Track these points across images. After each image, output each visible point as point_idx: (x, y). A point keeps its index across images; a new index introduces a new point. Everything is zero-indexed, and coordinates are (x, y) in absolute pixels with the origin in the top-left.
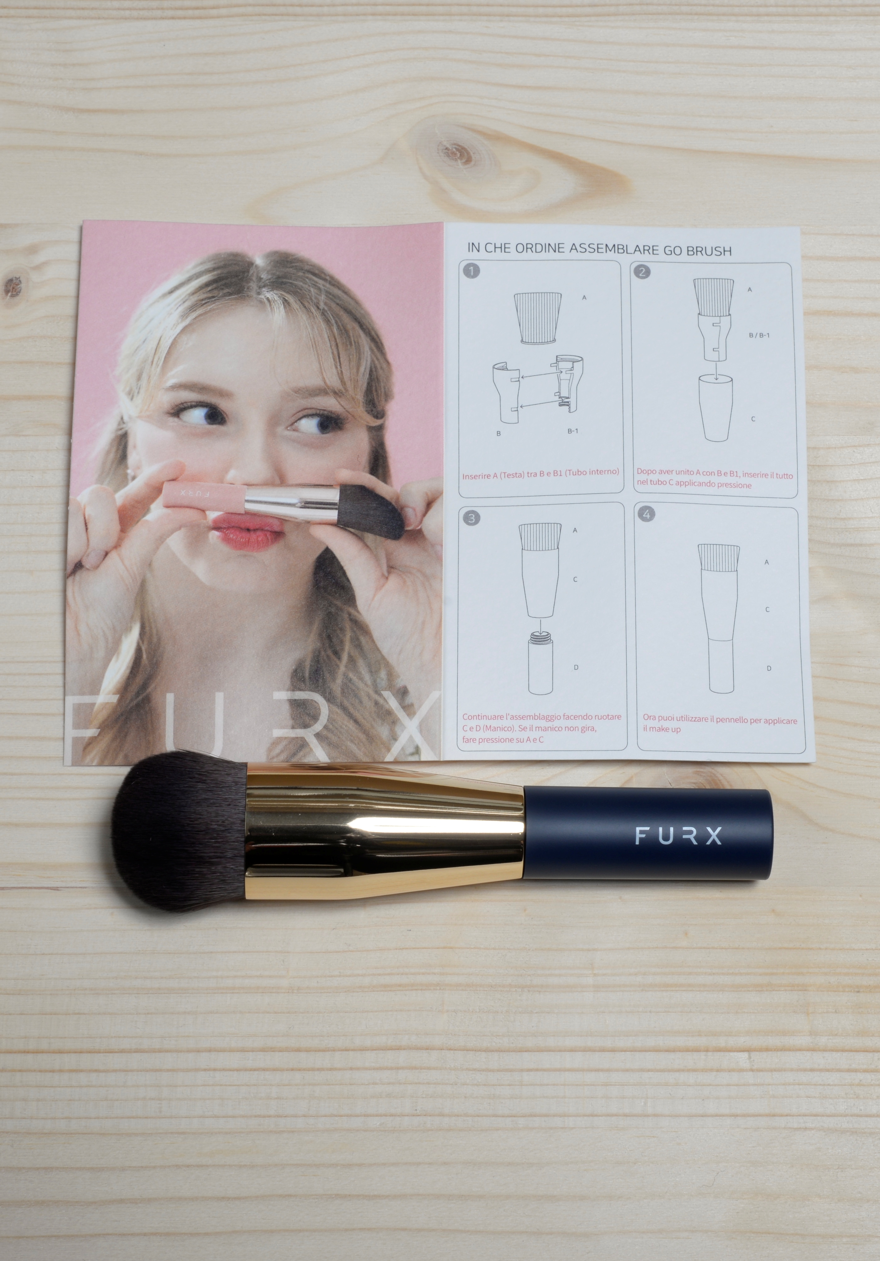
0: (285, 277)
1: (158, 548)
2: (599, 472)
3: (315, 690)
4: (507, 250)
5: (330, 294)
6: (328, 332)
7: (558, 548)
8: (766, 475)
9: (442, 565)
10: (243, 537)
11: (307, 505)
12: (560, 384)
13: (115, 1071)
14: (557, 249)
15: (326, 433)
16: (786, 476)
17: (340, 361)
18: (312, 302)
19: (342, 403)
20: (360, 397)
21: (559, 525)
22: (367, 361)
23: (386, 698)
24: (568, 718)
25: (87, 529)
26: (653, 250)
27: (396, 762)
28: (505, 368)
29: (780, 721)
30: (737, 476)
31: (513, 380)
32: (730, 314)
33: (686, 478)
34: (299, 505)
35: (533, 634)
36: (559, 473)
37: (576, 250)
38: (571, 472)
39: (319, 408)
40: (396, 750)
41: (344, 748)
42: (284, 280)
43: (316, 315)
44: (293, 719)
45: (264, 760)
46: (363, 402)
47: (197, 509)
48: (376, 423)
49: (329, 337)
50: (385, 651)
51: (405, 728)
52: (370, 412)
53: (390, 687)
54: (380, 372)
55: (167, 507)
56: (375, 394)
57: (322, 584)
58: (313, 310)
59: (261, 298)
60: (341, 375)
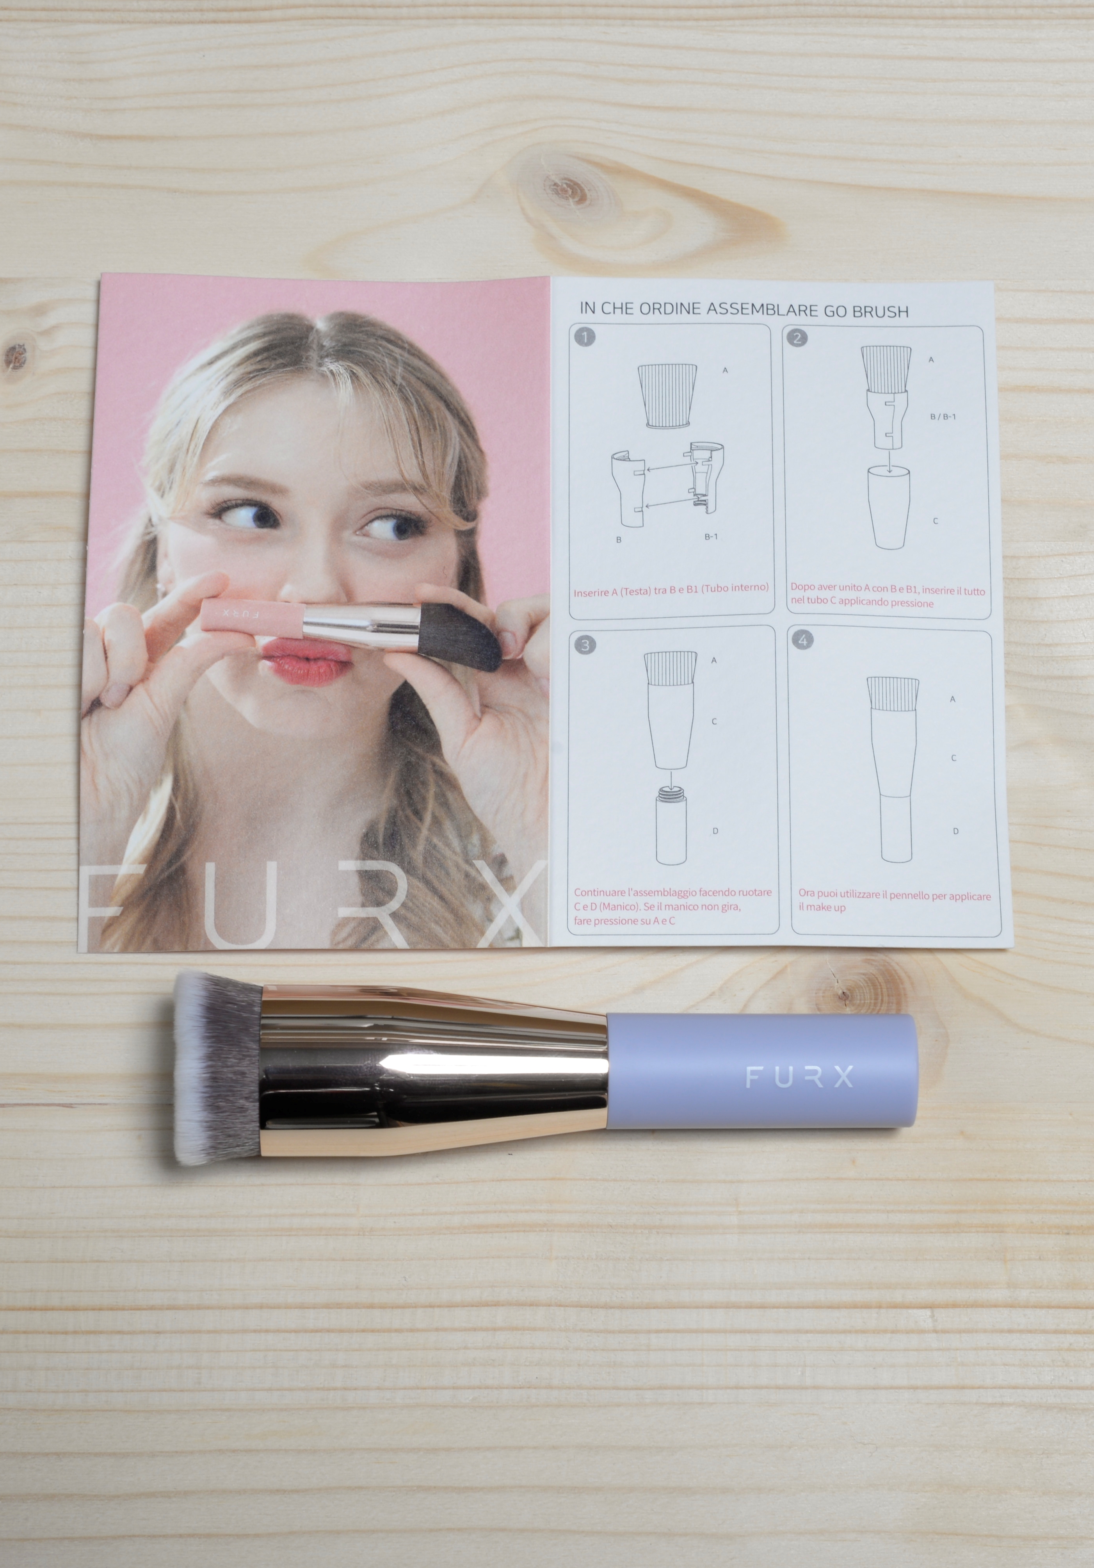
0: (352, 344)
1: (195, 682)
2: (743, 588)
3: (390, 858)
4: (629, 311)
5: (409, 365)
6: (407, 412)
7: (693, 683)
8: (951, 591)
9: (548, 704)
10: (300, 668)
11: (380, 628)
12: (695, 478)
13: (143, 1332)
14: (692, 309)
15: (404, 539)
16: (977, 592)
17: (421, 449)
18: (387, 376)
19: (423, 501)
20: (446, 494)
21: (694, 655)
23: (479, 869)
24: (707, 893)
25: (106, 658)
26: (811, 310)
27: (492, 949)
28: (626, 459)
29: (969, 897)
30: (915, 592)
31: (636, 473)
32: (906, 391)
33: (851, 595)
34: (371, 628)
35: (661, 790)
36: (694, 589)
37: (715, 310)
38: (709, 587)
39: (394, 508)
40: (491, 933)
41: (426, 931)
42: (352, 348)
43: (391, 392)
44: (364, 895)
45: (327, 946)
46: (450, 501)
47: (244, 633)
48: (466, 526)
49: (407, 419)
50: (477, 811)
51: (503, 906)
52: (459, 513)
53: (484, 855)
54: (472, 463)
55: (207, 630)
56: (465, 490)
57: (399, 727)
58: (388, 385)
59: (323, 371)
60: (422, 467)
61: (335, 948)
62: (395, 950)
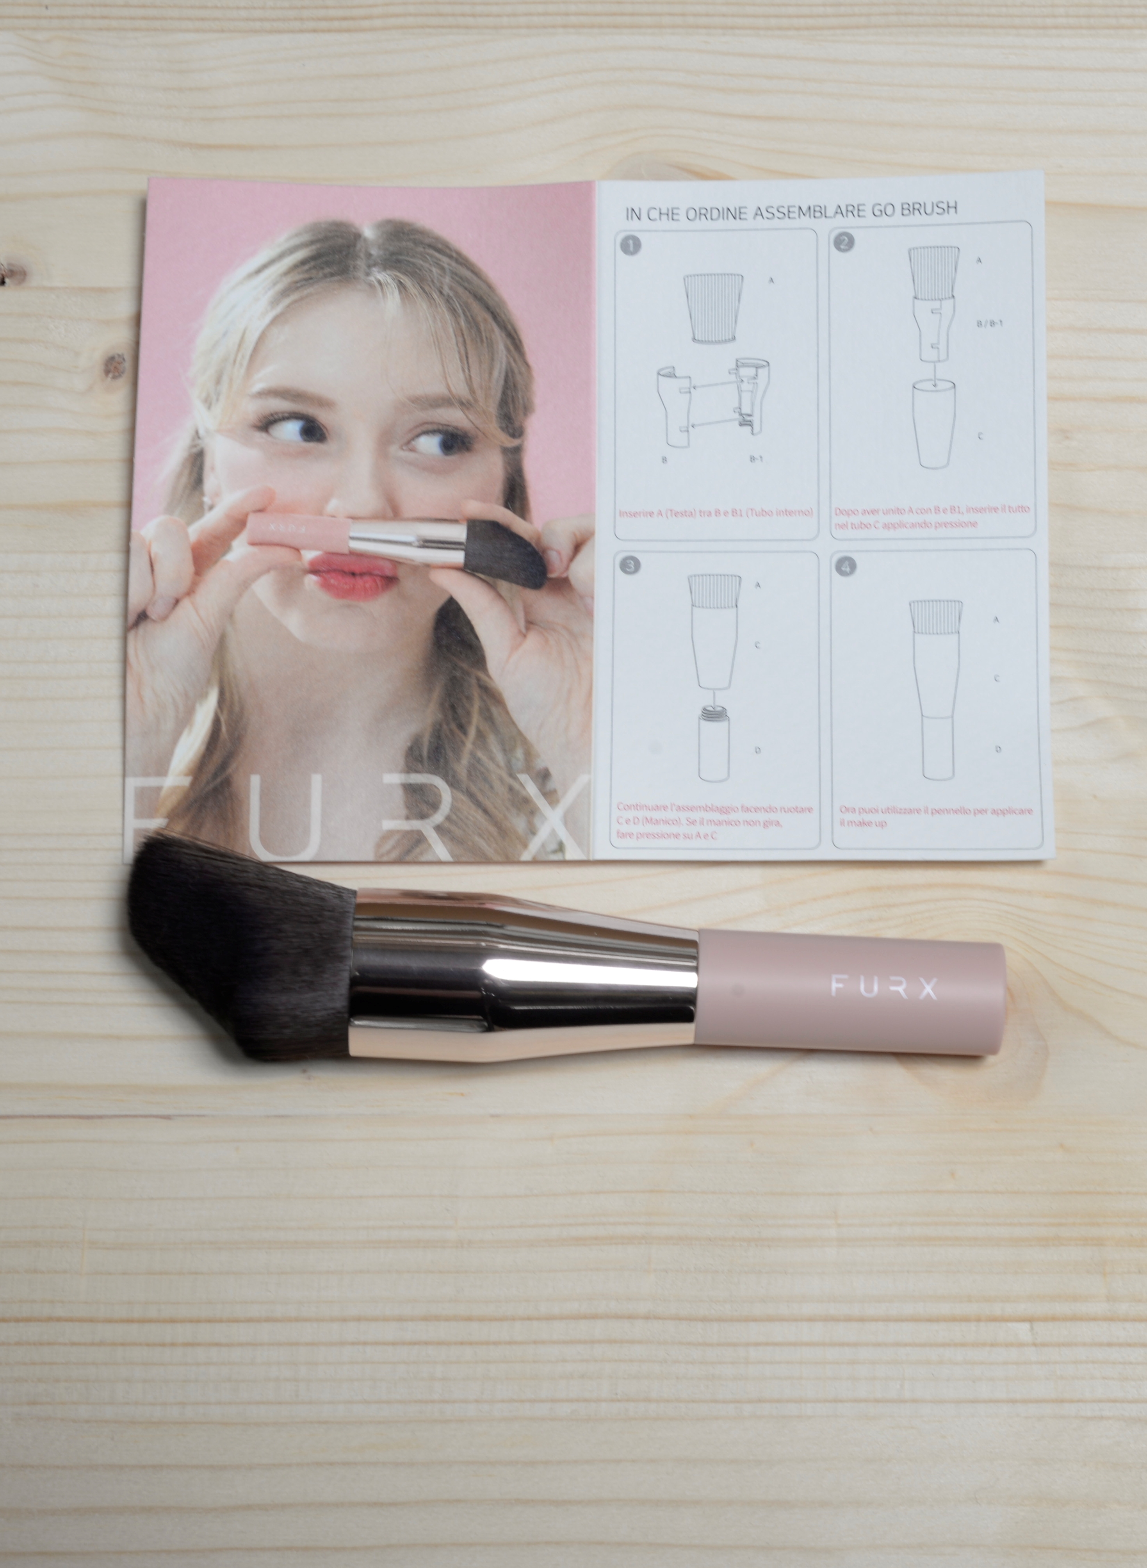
0: (400, 253)
1: (240, 595)
2: (788, 513)
3: (435, 771)
4: (675, 217)
5: (456, 274)
6: (453, 324)
7: (736, 606)
8: (995, 509)
9: (592, 621)
10: (346, 583)
11: (426, 544)
12: (740, 397)
13: (241, 1345)
14: (737, 214)
15: (451, 454)
16: (1020, 509)
17: (468, 363)
18: (434, 286)
19: (471, 417)
20: (492, 408)
21: (738, 578)
22: (501, 363)
23: (522, 783)
24: (748, 810)
25: (152, 570)
26: (859, 210)
27: (535, 862)
28: (672, 375)
29: (1011, 811)
30: (959, 512)
31: (682, 391)
32: (953, 296)
33: (895, 519)
34: (417, 544)
35: (705, 709)
36: (739, 513)
37: (762, 215)
38: (754, 511)
39: (442, 423)
40: (534, 846)
41: (470, 843)
42: (401, 257)
43: (439, 303)
44: (408, 807)
45: (371, 858)
46: (496, 416)
47: (290, 547)
48: (512, 443)
49: (454, 331)
50: (521, 726)
51: (546, 818)
52: (505, 429)
53: (528, 768)
54: (518, 378)
55: (253, 544)
56: (511, 406)
57: (444, 642)
58: (435, 296)
59: (370, 281)
60: (469, 381)
61: (380, 860)
62: (440, 863)
